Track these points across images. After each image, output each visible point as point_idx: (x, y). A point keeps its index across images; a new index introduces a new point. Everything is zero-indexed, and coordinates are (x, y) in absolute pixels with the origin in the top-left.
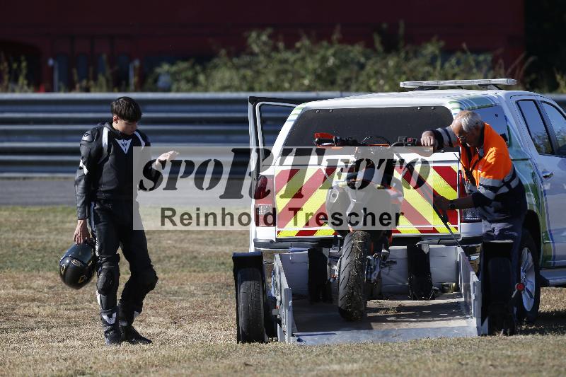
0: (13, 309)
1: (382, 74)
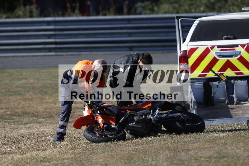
0: (74, 113)
1: (235, 5)
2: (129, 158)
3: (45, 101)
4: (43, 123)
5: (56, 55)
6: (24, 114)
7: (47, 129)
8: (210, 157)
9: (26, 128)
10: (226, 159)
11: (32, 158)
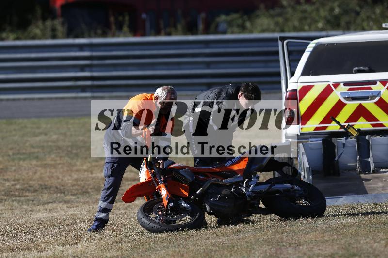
3: (75, 168)
5: (93, 97)
6: (42, 189)
7: (78, 211)
8: (332, 255)
9: (46, 210)
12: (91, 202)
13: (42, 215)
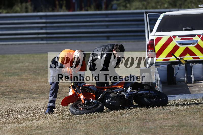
0: (61, 90)
1: (193, 2)
2: (107, 127)
3: (38, 81)
4: (37, 98)
5: (47, 43)
6: (20, 91)
7: (39, 103)
8: (172, 126)
9: (22, 102)
10: (185, 127)
11: (27, 127)
12: (46, 98)
13: (21, 105)
